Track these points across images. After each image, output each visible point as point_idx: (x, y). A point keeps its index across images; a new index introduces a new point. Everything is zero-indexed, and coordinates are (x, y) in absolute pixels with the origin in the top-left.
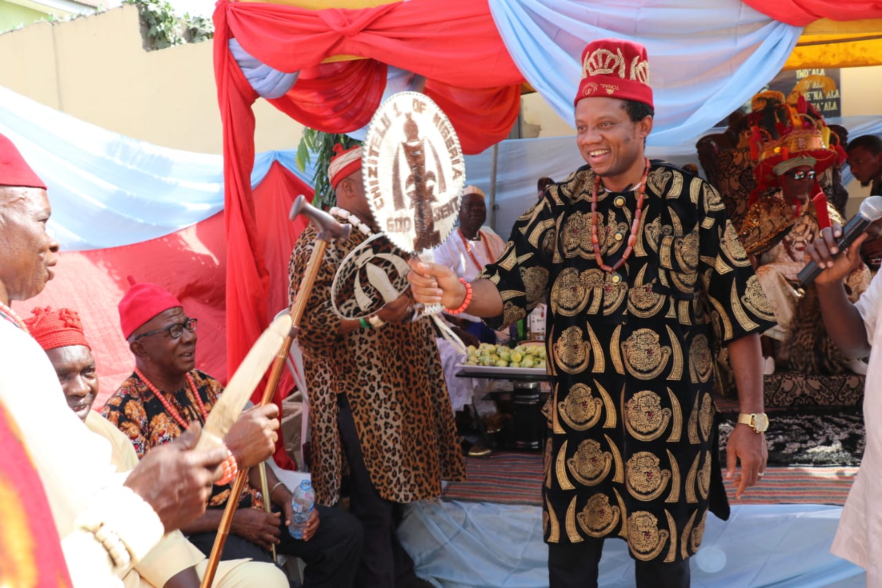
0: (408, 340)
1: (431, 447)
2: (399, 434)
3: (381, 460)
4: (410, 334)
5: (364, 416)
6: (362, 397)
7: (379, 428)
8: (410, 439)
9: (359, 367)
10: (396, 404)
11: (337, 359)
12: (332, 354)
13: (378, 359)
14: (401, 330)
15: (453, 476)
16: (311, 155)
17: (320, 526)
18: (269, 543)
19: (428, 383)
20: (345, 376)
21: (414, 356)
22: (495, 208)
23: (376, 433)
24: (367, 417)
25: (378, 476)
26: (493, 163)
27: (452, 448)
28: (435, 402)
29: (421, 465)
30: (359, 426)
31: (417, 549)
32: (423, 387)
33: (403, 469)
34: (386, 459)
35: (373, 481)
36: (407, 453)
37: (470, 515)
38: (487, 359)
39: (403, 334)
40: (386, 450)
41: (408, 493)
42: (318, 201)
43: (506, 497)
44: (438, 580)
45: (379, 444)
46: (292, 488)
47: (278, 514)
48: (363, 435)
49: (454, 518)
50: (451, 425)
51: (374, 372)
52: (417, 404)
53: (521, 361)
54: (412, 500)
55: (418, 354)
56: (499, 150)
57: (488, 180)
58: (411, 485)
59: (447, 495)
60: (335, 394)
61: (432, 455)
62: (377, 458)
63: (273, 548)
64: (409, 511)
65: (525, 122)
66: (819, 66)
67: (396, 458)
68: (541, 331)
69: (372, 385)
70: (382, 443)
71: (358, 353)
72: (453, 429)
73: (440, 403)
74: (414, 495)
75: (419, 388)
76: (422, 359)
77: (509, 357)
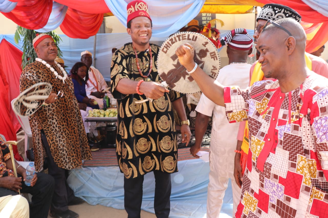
0: (67, 109)
1: (78, 148)
2: (65, 143)
3: (58, 153)
4: (68, 106)
5: (51, 137)
6: (50, 130)
7: (57, 142)
8: (70, 146)
9: (49, 119)
10: (63, 132)
11: (40, 116)
12: (38, 115)
13: (56, 116)
14: (64, 105)
15: (88, 158)
16: (21, 37)
17: (37, 180)
18: (17, 189)
19: (76, 124)
20: (43, 123)
21: (69, 114)
22: (95, 59)
23: (56, 144)
24: (52, 137)
25: (57, 160)
26: (94, 42)
27: (87, 148)
28: (79, 131)
29: (74, 155)
30: (49, 141)
31: (74, 186)
32: (74, 126)
33: (68, 157)
34: (60, 153)
35: (55, 161)
36: (69, 151)
37: (94, 172)
38: (96, 115)
39: (65, 107)
40: (60, 150)
41: (70, 166)
42: (25, 56)
43: (106, 164)
44: (84, 197)
45: (57, 148)
46: (25, 167)
47: (21, 178)
48: (51, 144)
49: (88, 173)
50: (85, 139)
51: (54, 121)
52: (72, 132)
53: (109, 115)
54: (72, 169)
55: (72, 113)
56: (97, 38)
57: (92, 49)
58: (71, 163)
59: (84, 165)
60: (40, 130)
61: (78, 151)
62: (57, 153)
63: (19, 191)
64: (71, 172)
65: (106, 27)
66: (209, 12)
67: (64, 152)
68: (115, 104)
69: (53, 126)
70: (58, 147)
71: (48, 114)
72: (86, 141)
73: (81, 131)
74: (73, 167)
75: (72, 126)
76: (73, 115)
77: (104, 114)
